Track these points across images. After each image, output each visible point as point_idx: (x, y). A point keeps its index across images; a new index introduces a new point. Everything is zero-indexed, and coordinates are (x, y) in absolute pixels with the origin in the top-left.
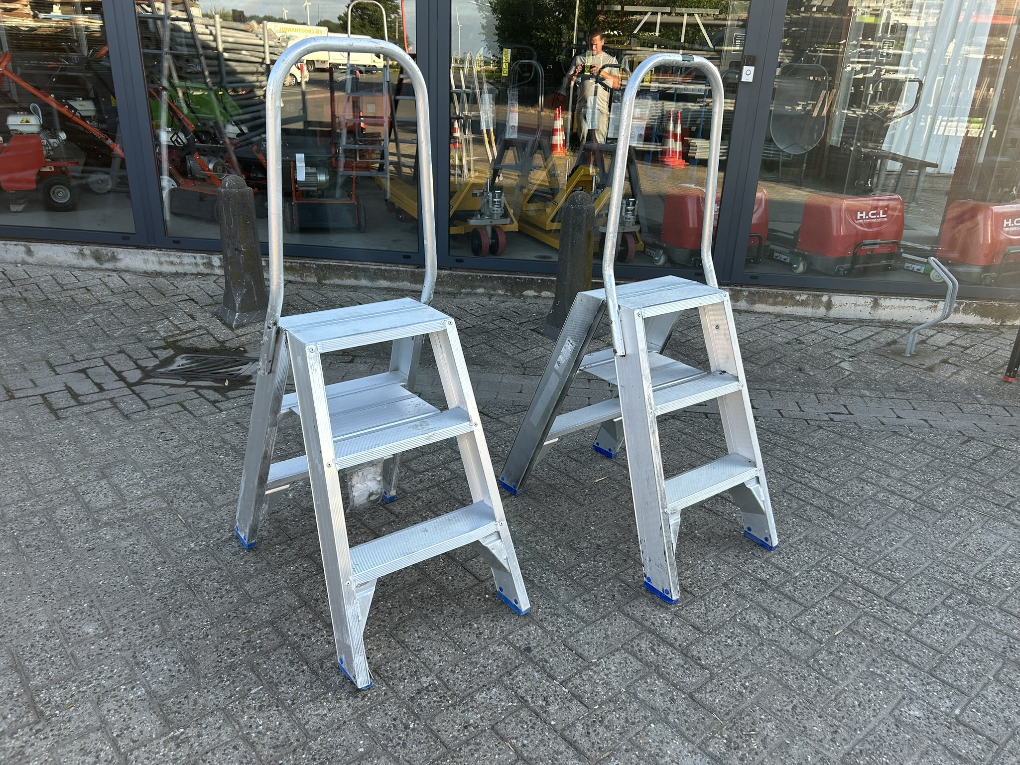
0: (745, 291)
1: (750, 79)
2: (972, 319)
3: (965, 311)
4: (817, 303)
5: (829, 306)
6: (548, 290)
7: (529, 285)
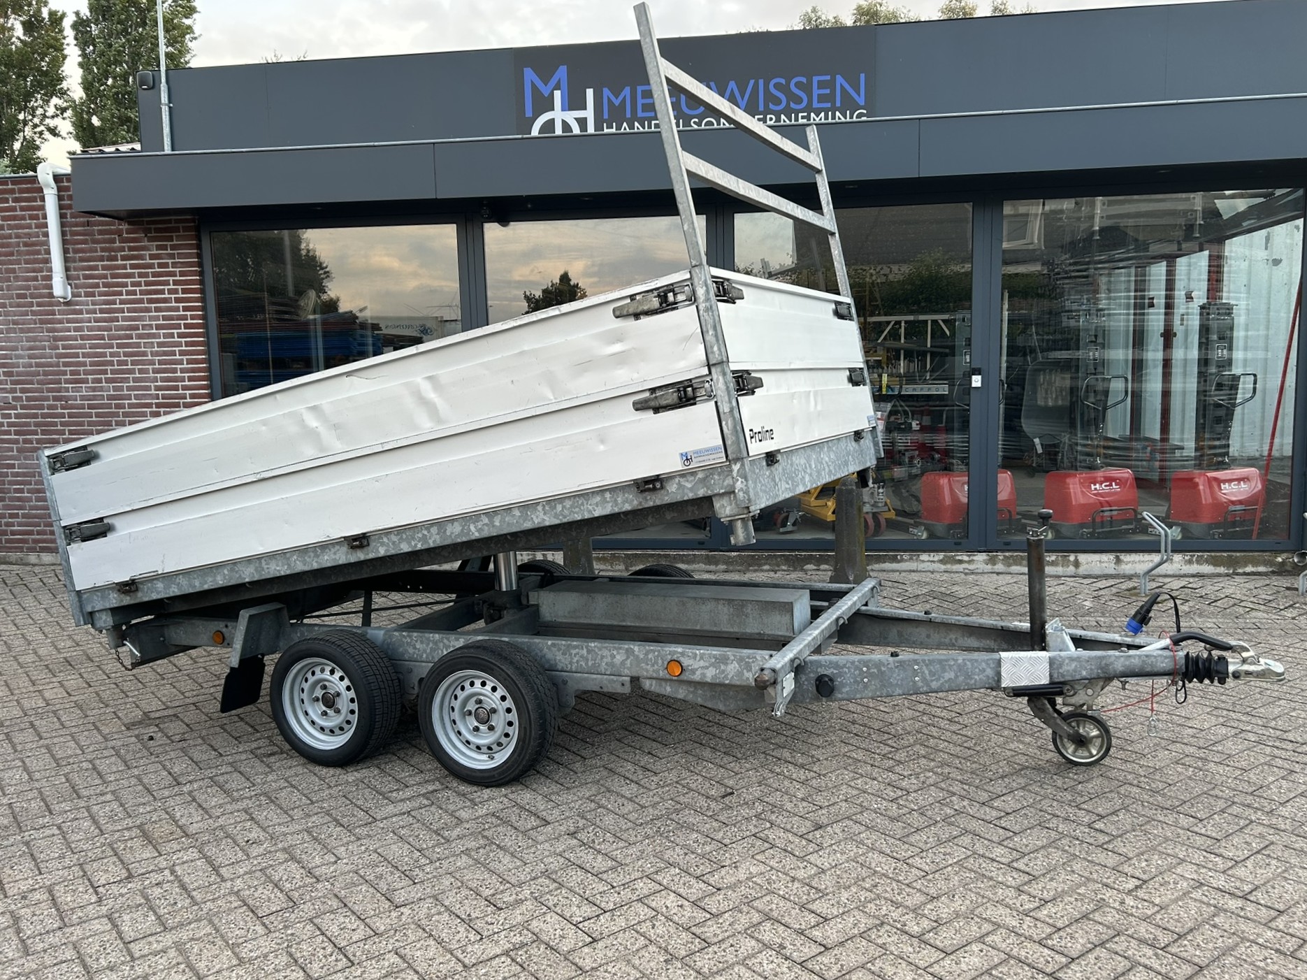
0: (1001, 555)
1: (979, 385)
2: (1207, 569)
3: (1198, 562)
4: (1066, 563)
5: (1077, 564)
6: (826, 564)
7: (809, 560)
